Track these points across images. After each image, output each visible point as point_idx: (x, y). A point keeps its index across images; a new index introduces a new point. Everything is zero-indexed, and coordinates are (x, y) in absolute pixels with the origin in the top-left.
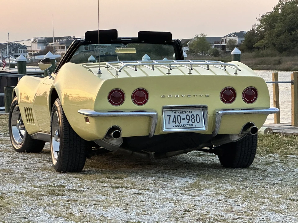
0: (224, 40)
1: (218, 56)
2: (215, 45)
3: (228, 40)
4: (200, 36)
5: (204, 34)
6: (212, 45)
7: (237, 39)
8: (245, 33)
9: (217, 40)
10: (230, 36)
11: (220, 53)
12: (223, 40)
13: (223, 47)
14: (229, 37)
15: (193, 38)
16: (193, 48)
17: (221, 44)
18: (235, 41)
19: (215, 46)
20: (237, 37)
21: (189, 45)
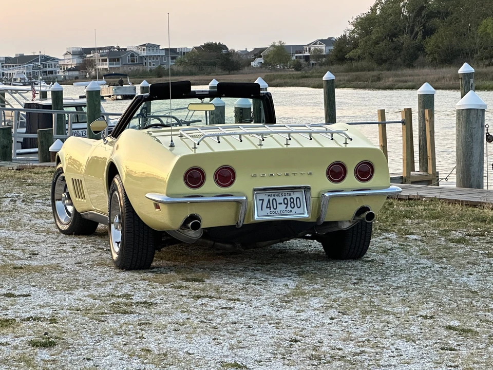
0: (308, 49)
1: (300, 70)
2: (296, 55)
3: (312, 49)
4: (277, 44)
5: (282, 42)
6: (293, 56)
7: (324, 48)
8: (334, 40)
9: (300, 49)
10: (315, 44)
11: (303, 65)
12: (306, 48)
13: (307, 58)
14: (313, 45)
15: (269, 47)
16: (268, 60)
17: (304, 55)
18: (321, 51)
19: (296, 57)
20: (325, 45)
21: (264, 55)
